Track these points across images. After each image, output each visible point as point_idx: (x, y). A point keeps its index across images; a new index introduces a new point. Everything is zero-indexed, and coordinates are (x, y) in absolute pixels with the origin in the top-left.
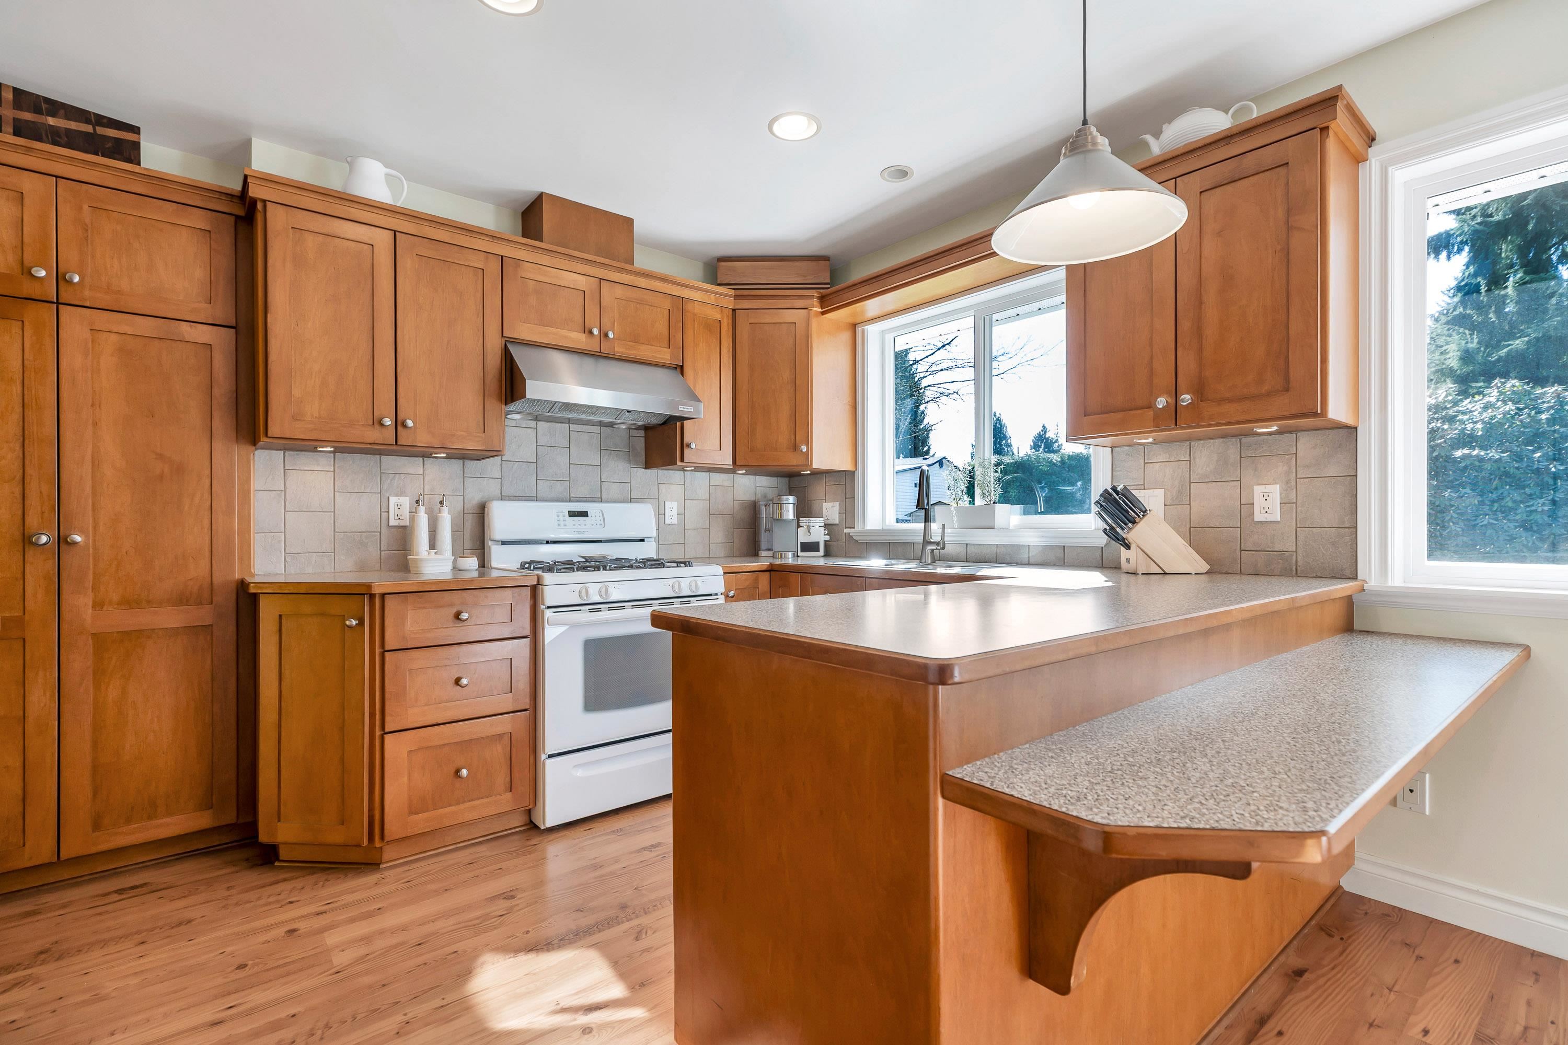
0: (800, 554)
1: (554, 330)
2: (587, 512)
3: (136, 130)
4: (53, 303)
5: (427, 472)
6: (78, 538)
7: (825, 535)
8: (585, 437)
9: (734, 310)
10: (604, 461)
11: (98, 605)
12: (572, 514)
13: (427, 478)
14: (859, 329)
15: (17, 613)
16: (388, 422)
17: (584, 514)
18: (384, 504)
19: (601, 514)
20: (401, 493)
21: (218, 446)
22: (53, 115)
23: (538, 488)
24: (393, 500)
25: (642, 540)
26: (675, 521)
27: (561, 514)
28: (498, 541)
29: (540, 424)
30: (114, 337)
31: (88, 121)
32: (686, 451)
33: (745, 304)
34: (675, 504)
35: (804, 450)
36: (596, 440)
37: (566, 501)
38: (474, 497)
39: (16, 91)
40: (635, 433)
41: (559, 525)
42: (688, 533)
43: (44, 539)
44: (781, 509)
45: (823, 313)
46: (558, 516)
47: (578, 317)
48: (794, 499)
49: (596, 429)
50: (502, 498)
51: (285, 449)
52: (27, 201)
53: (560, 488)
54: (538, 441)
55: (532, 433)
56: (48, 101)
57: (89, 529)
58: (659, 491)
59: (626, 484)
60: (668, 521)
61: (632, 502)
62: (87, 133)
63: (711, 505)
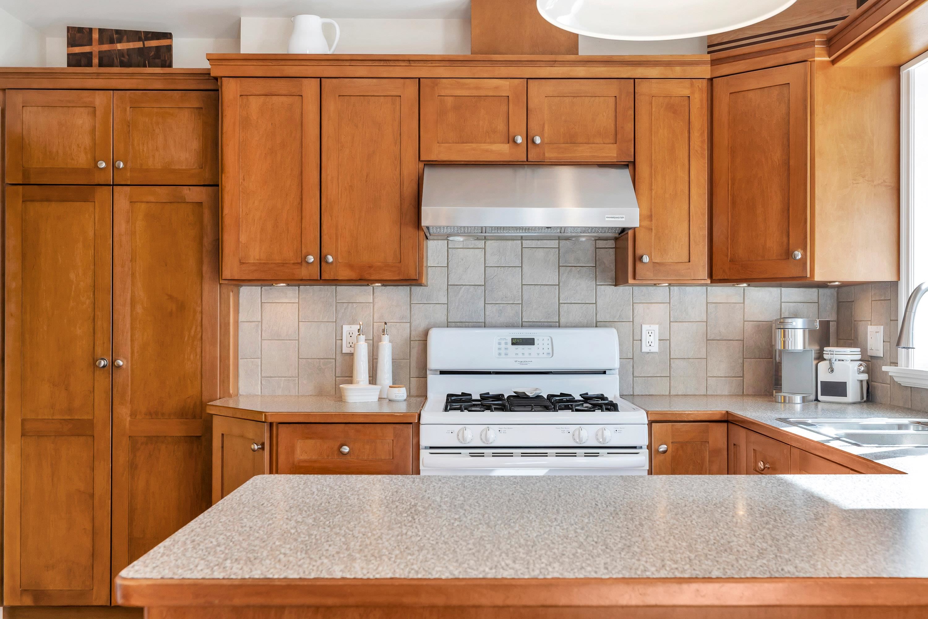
0: (820, 398)
1: (474, 145)
2: (534, 339)
3: (168, 36)
4: (110, 185)
5: (376, 300)
6: (121, 363)
7: (860, 372)
8: (540, 254)
9: (711, 80)
10: (563, 279)
11: (133, 414)
12: (516, 342)
13: (375, 307)
14: (904, 72)
15: (90, 417)
16: (311, 259)
17: (530, 342)
18: (339, 333)
19: (550, 342)
20: (353, 322)
21: (206, 287)
22: (120, 41)
23: (487, 313)
24: (346, 328)
25: (604, 373)
26: (655, 348)
27: (503, 342)
28: (436, 370)
29: (488, 243)
30: (143, 206)
31: (140, 39)
32: (639, 266)
33: (725, 69)
34: (656, 327)
35: (799, 256)
36: (553, 256)
37: (517, 326)
38: (420, 323)
39: (101, 31)
40: (601, 244)
41: (500, 354)
42: (674, 364)
43: (103, 363)
44: (784, 337)
45: (834, 62)
46: (500, 344)
47: (501, 126)
48: (804, 323)
49: (555, 243)
50: (448, 325)
51: (262, 286)
52: (98, 113)
53: (510, 313)
54: (487, 262)
55: (480, 253)
56: (118, 32)
57: (130, 355)
58: (635, 312)
59: (591, 305)
60: (645, 349)
61: (596, 327)
62: (139, 49)
63: (708, 328)
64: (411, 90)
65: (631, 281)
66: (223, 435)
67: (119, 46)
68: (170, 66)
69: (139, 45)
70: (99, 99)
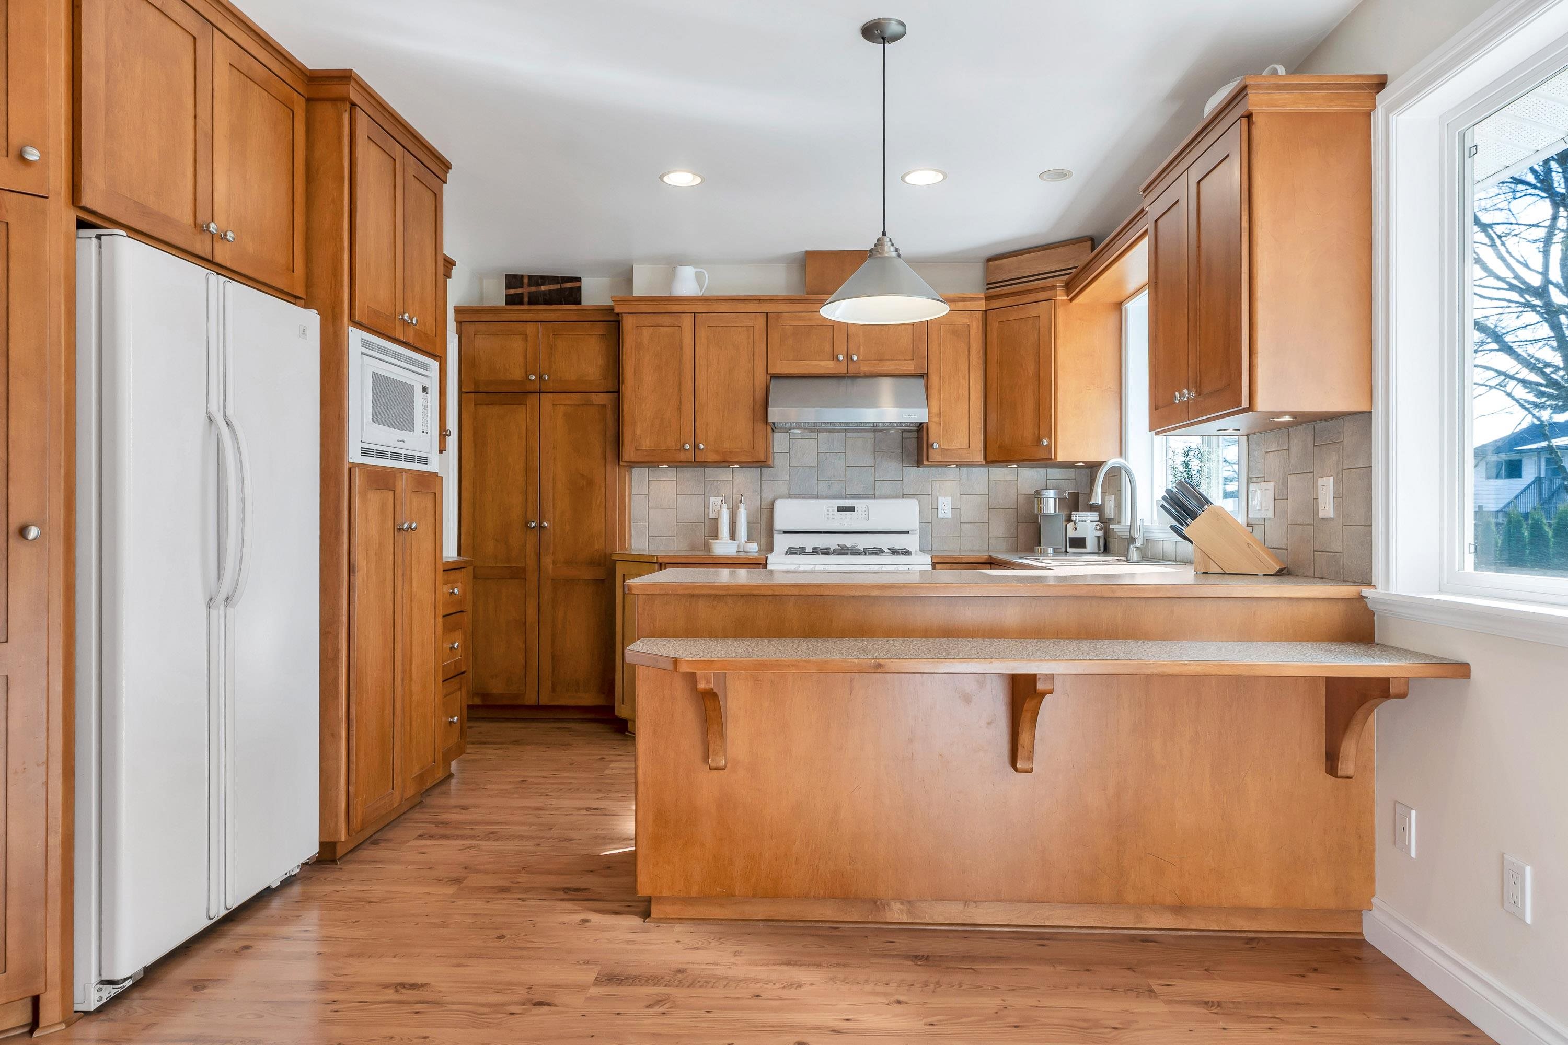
0: (1069, 550)
1: (808, 362)
2: (854, 507)
3: (578, 279)
4: (538, 392)
5: (735, 478)
6: (546, 524)
7: (1097, 530)
8: (860, 443)
9: (986, 311)
10: (877, 462)
11: (555, 563)
12: (840, 509)
13: (735, 483)
14: (1123, 308)
15: (523, 565)
16: (688, 446)
17: (852, 509)
18: (707, 503)
19: (866, 510)
20: (718, 495)
21: (609, 468)
22: (543, 284)
23: (819, 488)
24: (712, 499)
25: (908, 532)
26: (949, 515)
27: (831, 510)
28: (780, 531)
29: (820, 434)
30: (562, 408)
31: (558, 283)
32: (930, 451)
33: (996, 304)
34: (949, 499)
35: (1046, 443)
36: (870, 445)
37: (842, 498)
38: (768, 496)
39: (530, 277)
40: (906, 435)
41: (828, 519)
42: (963, 527)
43: (533, 524)
44: (1040, 504)
45: (1071, 300)
46: (828, 511)
47: (827, 347)
48: (1055, 493)
49: (871, 435)
50: (790, 497)
51: (649, 467)
52: (529, 338)
53: (836, 488)
54: (819, 449)
55: (814, 442)
56: (542, 277)
57: (552, 519)
58: (933, 487)
59: (899, 482)
60: (941, 515)
61: (903, 498)
62: (558, 290)
63: (990, 500)
64: (762, 320)
65: (925, 462)
66: (624, 575)
67: (543, 288)
68: (579, 303)
69: (557, 287)
70: (530, 329)
